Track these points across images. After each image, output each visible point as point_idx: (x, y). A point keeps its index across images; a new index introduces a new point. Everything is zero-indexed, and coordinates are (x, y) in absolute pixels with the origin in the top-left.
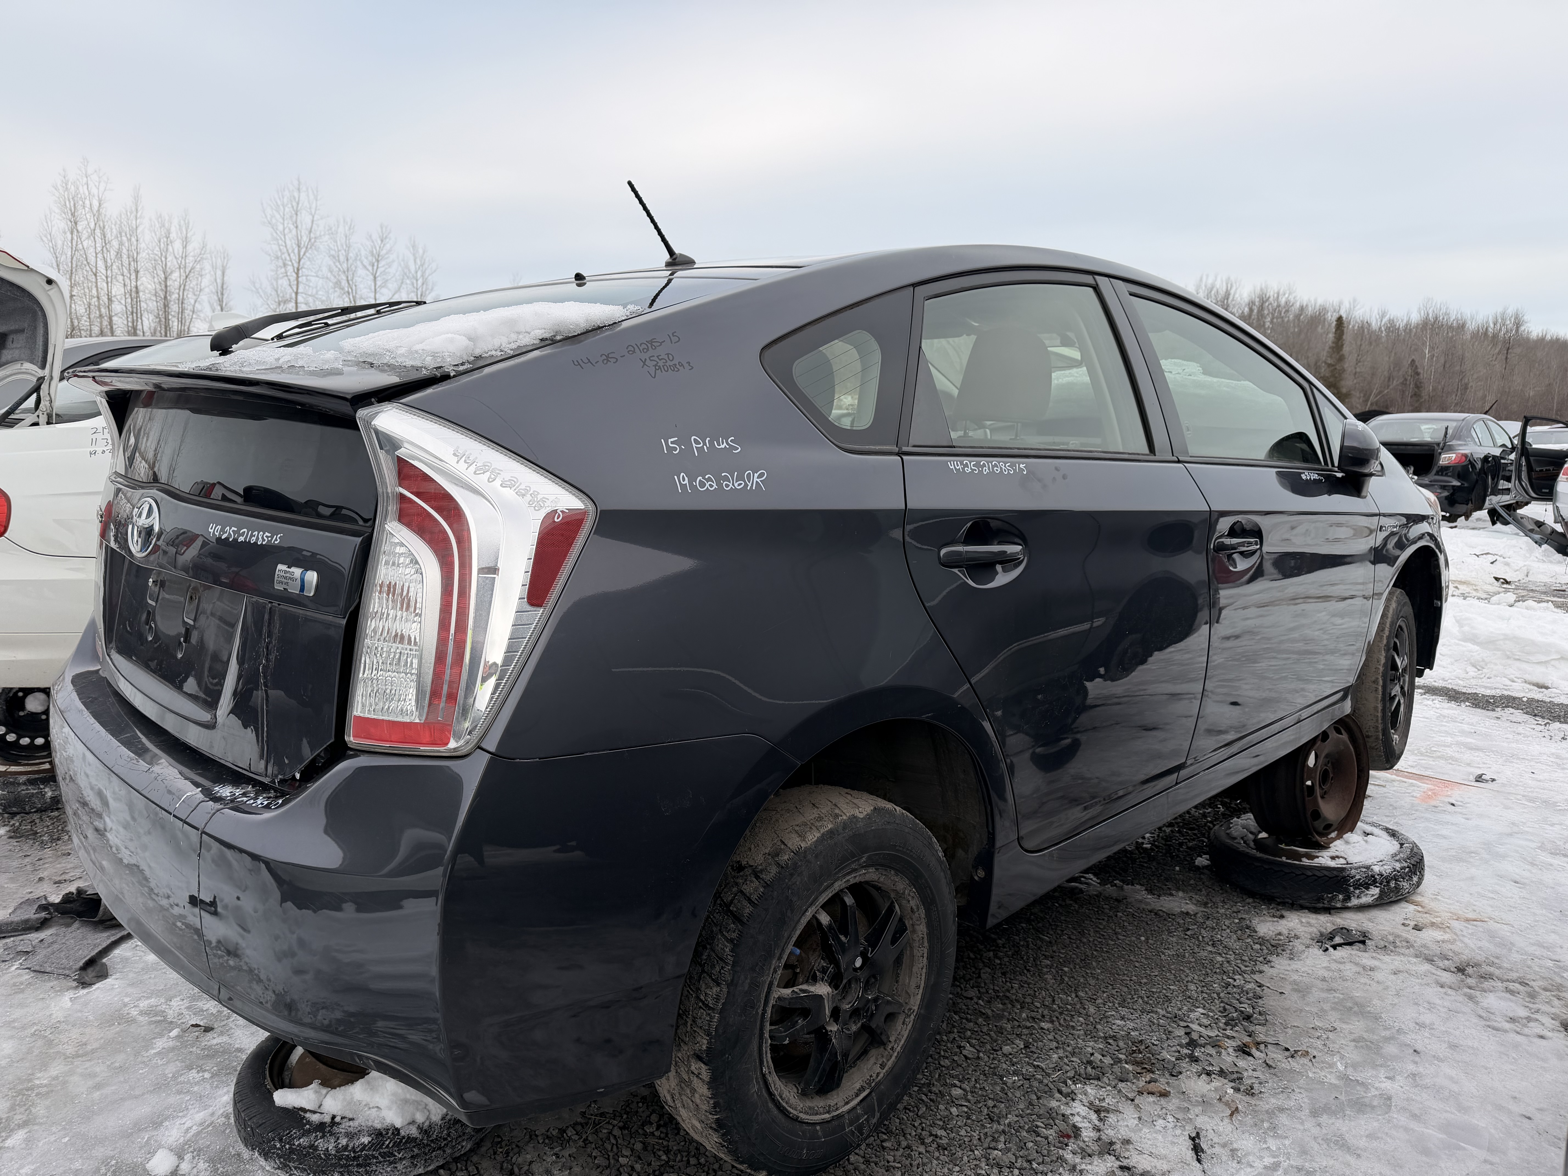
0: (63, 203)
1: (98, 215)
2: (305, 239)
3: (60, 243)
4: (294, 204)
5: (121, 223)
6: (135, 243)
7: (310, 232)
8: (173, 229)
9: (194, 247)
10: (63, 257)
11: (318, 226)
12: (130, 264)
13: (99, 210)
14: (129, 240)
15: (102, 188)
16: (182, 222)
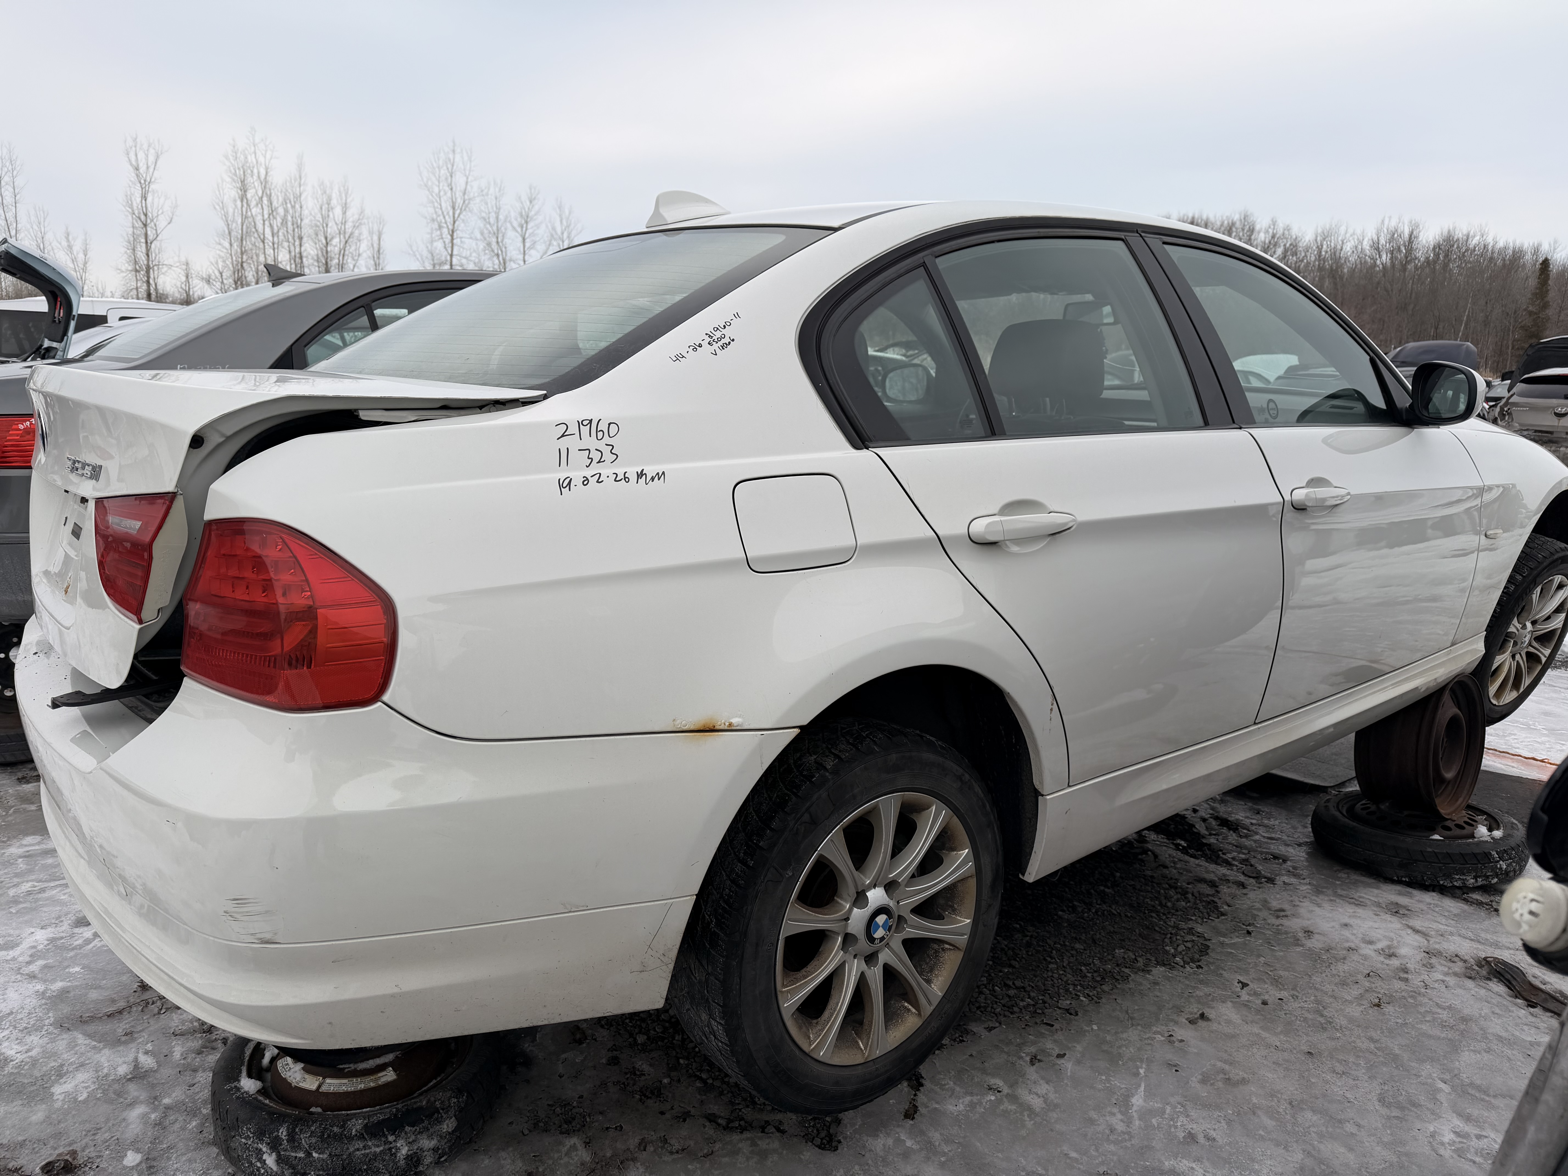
0: (233, 171)
1: (265, 184)
2: (459, 201)
3: (231, 211)
4: (450, 166)
5: (287, 190)
6: (299, 209)
7: (464, 194)
8: (334, 196)
9: (353, 213)
10: (234, 225)
11: (472, 187)
12: (294, 230)
13: (266, 178)
14: (293, 207)
15: (268, 156)
16: (342, 189)
